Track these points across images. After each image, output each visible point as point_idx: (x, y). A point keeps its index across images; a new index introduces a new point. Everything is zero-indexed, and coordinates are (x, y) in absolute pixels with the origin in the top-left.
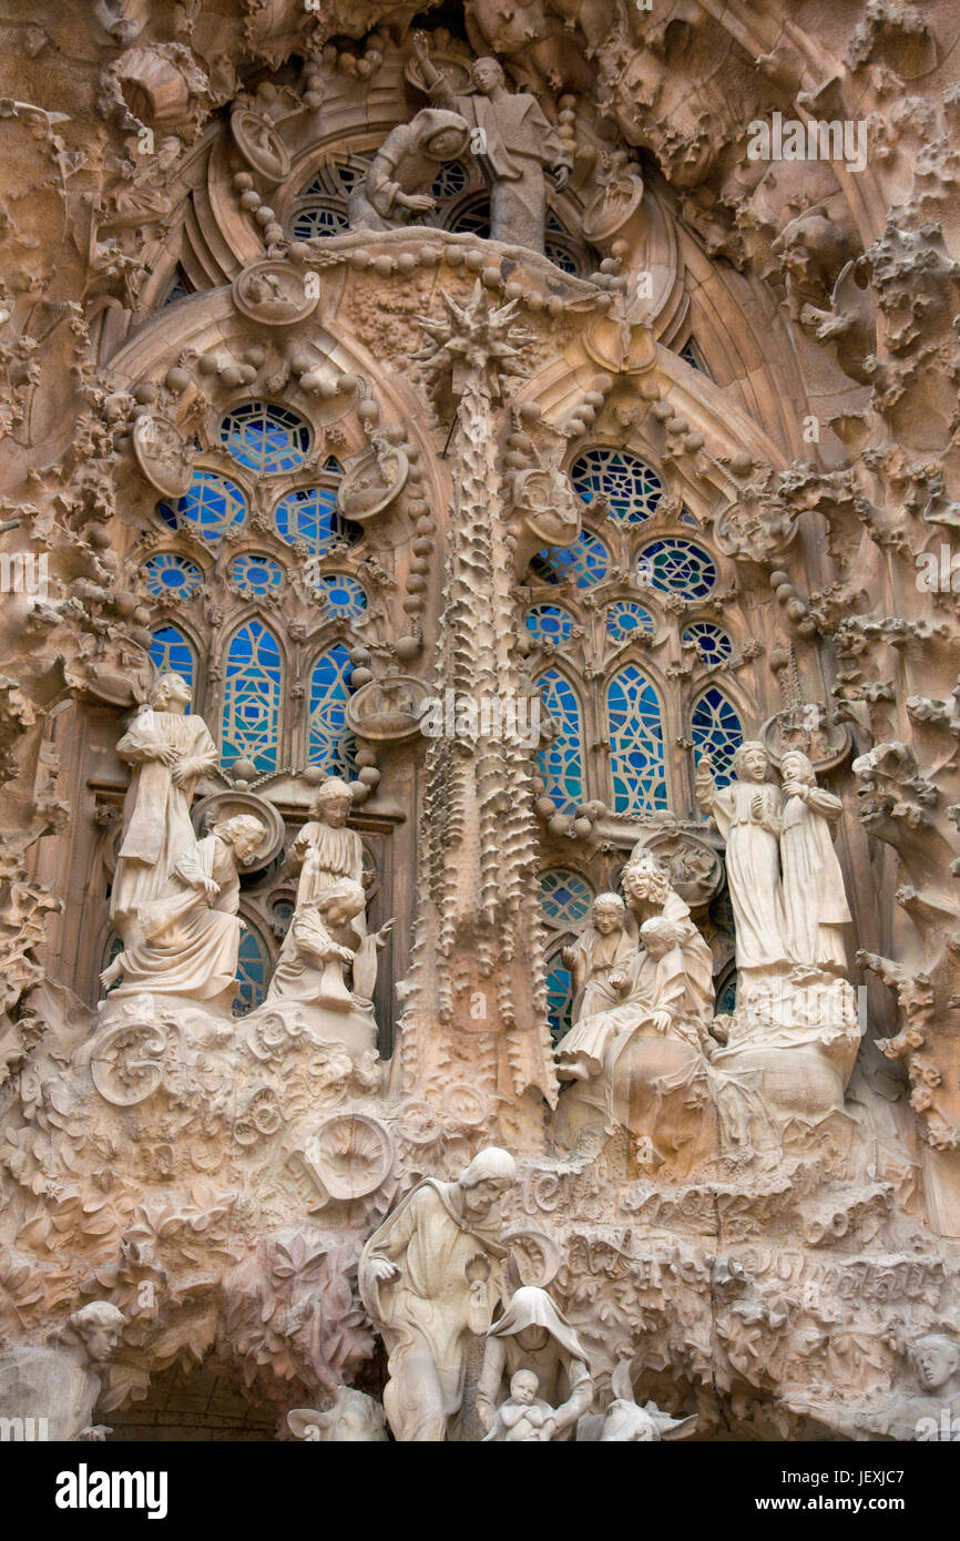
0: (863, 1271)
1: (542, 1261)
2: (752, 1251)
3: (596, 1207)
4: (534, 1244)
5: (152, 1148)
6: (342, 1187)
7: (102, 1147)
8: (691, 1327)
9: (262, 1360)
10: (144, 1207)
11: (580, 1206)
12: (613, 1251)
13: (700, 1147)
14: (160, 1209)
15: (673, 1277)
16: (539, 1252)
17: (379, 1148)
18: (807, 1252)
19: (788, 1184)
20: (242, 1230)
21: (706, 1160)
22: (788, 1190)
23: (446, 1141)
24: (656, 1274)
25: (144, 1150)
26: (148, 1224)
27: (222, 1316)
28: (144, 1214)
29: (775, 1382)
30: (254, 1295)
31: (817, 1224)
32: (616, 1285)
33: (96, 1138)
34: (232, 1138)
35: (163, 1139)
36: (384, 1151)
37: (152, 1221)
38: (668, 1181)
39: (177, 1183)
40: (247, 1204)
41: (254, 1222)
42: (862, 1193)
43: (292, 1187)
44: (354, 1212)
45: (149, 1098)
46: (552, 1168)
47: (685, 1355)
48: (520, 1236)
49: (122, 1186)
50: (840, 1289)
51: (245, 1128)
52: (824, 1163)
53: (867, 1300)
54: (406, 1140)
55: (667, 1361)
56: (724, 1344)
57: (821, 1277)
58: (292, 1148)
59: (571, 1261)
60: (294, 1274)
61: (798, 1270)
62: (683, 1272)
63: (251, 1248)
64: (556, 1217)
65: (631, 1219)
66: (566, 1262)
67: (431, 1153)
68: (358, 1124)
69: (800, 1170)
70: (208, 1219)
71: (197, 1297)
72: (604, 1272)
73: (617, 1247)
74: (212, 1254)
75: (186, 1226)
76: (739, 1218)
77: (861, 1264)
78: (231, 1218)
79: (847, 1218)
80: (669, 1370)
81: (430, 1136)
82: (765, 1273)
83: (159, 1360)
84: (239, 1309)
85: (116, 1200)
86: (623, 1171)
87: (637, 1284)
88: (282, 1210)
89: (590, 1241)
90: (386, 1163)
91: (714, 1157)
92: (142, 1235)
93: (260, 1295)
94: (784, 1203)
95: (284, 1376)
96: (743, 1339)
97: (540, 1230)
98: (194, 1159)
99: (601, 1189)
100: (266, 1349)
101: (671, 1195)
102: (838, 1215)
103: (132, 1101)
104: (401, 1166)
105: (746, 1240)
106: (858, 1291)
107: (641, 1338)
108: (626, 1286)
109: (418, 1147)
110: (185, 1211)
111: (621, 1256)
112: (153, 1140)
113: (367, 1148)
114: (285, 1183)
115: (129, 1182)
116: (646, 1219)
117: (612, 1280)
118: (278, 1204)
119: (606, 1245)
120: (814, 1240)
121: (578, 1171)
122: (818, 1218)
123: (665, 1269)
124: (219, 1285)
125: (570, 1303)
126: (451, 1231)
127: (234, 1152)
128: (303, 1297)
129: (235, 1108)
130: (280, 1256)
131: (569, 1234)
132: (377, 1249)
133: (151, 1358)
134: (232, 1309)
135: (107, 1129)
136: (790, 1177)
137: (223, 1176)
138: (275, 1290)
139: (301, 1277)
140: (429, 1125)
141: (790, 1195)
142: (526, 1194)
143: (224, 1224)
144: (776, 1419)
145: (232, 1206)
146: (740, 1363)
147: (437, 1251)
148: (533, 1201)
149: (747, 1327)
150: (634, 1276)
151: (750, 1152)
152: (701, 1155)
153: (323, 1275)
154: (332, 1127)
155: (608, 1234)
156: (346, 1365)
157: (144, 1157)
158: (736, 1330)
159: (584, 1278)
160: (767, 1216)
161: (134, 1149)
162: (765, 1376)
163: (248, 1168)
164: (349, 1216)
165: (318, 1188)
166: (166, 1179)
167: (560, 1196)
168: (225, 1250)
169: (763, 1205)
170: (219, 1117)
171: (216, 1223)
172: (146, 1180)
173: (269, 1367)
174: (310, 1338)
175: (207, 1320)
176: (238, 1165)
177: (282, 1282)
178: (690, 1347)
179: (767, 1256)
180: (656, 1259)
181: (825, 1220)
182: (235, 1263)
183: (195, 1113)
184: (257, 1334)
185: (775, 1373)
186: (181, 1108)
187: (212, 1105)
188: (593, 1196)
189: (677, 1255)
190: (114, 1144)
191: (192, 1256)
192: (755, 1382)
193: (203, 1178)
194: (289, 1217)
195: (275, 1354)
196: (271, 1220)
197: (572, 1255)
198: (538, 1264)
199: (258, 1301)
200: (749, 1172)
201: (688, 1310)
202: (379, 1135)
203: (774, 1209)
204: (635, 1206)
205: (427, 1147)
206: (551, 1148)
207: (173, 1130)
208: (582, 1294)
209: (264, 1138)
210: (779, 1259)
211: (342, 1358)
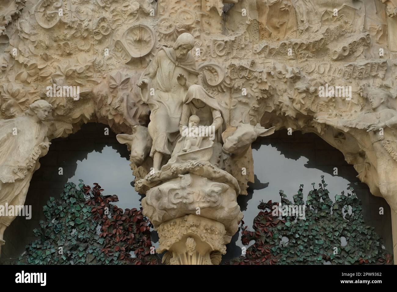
0: (352, 68)
1: (218, 75)
2: (307, 64)
3: (243, 53)
4: (213, 69)
5: (62, 43)
6: (136, 53)
7: (43, 44)
8: (282, 95)
9: (110, 118)
10: (60, 66)
11: (234, 53)
12: (246, 69)
13: (289, 25)
14: (65, 66)
15: (273, 77)
16: (216, 72)
17: (150, 37)
18: (332, 63)
19: (322, 36)
20: (99, 72)
21: (292, 30)
22: (322, 39)
23: (178, 32)
24: (264, 76)
25: (59, 44)
26: (61, 72)
27: (95, 103)
28: (59, 68)
29: (314, 113)
30: (105, 95)
31: (335, 51)
32: (250, 82)
33: (41, 41)
34: (93, 37)
35: (65, 40)
36: (152, 38)
37: (62, 70)
38: (275, 40)
39: (73, 56)
40: (100, 62)
41: (104, 68)
42: (356, 37)
43: (119, 54)
44: (143, 62)
45: (56, 25)
46: (222, 39)
47: (279, 106)
48: (207, 66)
49: (52, 58)
50: (344, 76)
51: (97, 33)
52: (341, 27)
53: (355, 78)
54: (160, 33)
55: (273, 108)
56: (292, 100)
57: (337, 72)
58: (116, 40)
59: (231, 74)
60: (117, 86)
61: (327, 70)
62: (277, 75)
63: (104, 78)
64: (224, 58)
65: (257, 56)
66: (229, 74)
67: (172, 37)
68: (141, 28)
69: (328, 31)
70: (84, 68)
71: (83, 97)
72: (244, 77)
73: (248, 67)
74: (88, 81)
75: (74, 71)
76: (303, 52)
77: (351, 65)
78: (94, 67)
79: (348, 48)
80: (274, 111)
81: (171, 30)
82: (312, 72)
83: (74, 119)
84: (101, 100)
85: (51, 63)
86: (257, 38)
87: (257, 81)
88: (115, 63)
89: (237, 66)
90: (153, 42)
91: (295, 29)
92: (59, 75)
93: (107, 94)
94: (321, 44)
95: (119, 123)
96: (299, 98)
97: (216, 63)
98: (78, 47)
99: (246, 45)
100: (111, 114)
101: (275, 45)
102: (344, 47)
103: (51, 26)
104: (159, 43)
105: (306, 60)
106: (350, 76)
107: (261, 101)
108: (253, 82)
109: (166, 35)
110: (75, 66)
111: (250, 71)
112: (61, 40)
113: (146, 37)
114: (116, 53)
115: (55, 57)
116: (263, 55)
117: (248, 80)
118: (114, 61)
119: (244, 67)
120: (335, 58)
121: (233, 39)
122: (336, 49)
123: (269, 74)
124: (92, 92)
125: (233, 90)
126: (172, 66)
127: (94, 43)
128: (121, 94)
129: (92, 26)
130: (111, 80)
131: (229, 64)
132: (146, 75)
133: (70, 119)
134: (98, 100)
135: (44, 38)
136: (323, 34)
137: (92, 52)
138: (112, 92)
139: (120, 87)
140: (170, 26)
141: (323, 41)
142: (212, 50)
143: (91, 70)
144: (316, 126)
145: (93, 63)
146: (298, 107)
147: (167, 74)
148: (214, 53)
149: (300, 93)
150: (256, 78)
151: (307, 25)
152: (290, 28)
153: (129, 86)
154: (131, 30)
155: (245, 63)
156: (140, 118)
157: (59, 46)
158: (296, 95)
159: (237, 80)
160: (314, 50)
161: (55, 44)
162: (309, 111)
163: (99, 48)
164: (141, 64)
165: (127, 54)
166: (69, 54)
167: (226, 50)
168: (93, 79)
169: (311, 46)
170: (87, 30)
171: (88, 69)
172: (62, 55)
173: (113, 120)
174: (123, 108)
175: (90, 105)
176: (97, 47)
177: (114, 89)
178: (280, 103)
179: (313, 66)
180: (265, 71)
181: (339, 49)
182: (98, 84)
183: (76, 29)
184: (108, 108)
185: (313, 109)
186: (70, 28)
187: (83, 25)
188: (242, 48)
189: (275, 68)
190: (46, 43)
191: (79, 82)
192: (305, 113)
193: (82, 53)
194: (118, 65)
195: (114, 115)
196: (110, 67)
197: (231, 72)
198: (216, 76)
199: (106, 97)
200: (307, 33)
201: (280, 89)
202: (150, 32)
203: (317, 47)
204: (258, 51)
205: (170, 35)
206: (224, 31)
207: (68, 36)
208: (236, 86)
209: (105, 37)
210: (319, 66)
211: (138, 116)
